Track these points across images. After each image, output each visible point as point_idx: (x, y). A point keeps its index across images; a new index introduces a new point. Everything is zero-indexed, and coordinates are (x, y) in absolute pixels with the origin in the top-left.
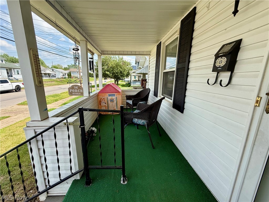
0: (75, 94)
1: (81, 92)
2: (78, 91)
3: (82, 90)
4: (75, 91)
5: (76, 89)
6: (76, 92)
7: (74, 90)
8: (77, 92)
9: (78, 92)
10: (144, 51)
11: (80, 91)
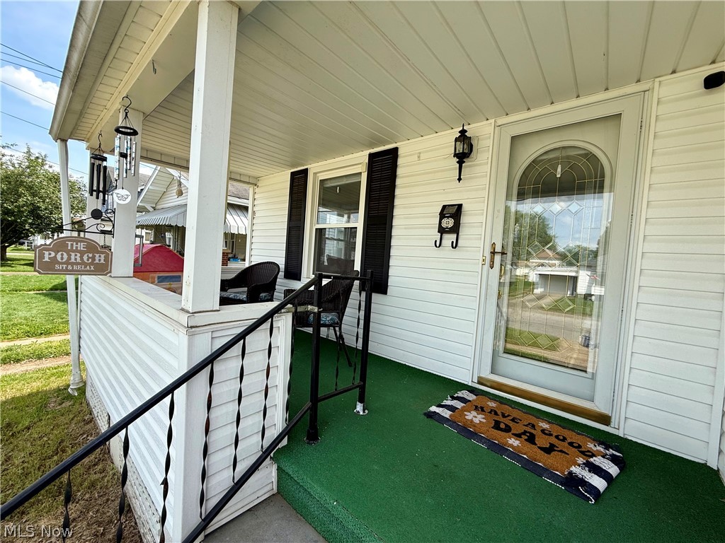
0: (67, 270)
1: (97, 261)
2: (85, 258)
3: (103, 256)
4: (69, 258)
5: (77, 251)
6: (73, 260)
7: (65, 256)
8: (79, 260)
9: (83, 263)
10: (244, 175)
11: (93, 258)
